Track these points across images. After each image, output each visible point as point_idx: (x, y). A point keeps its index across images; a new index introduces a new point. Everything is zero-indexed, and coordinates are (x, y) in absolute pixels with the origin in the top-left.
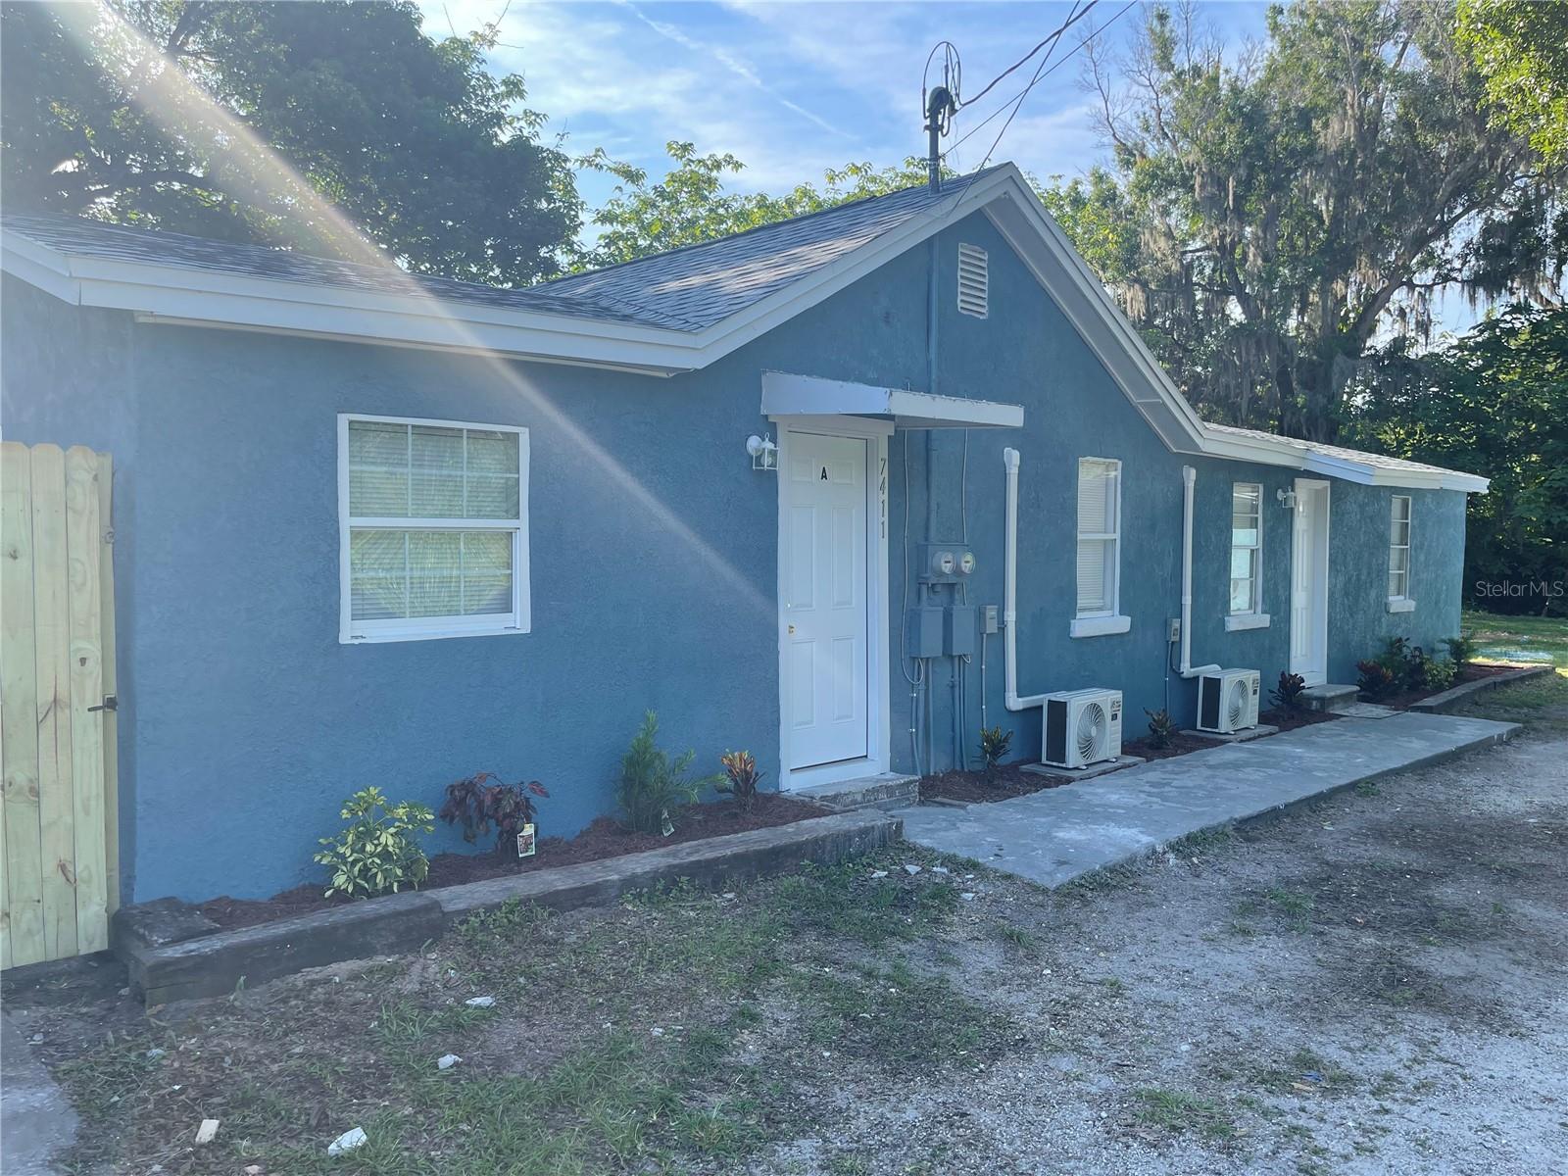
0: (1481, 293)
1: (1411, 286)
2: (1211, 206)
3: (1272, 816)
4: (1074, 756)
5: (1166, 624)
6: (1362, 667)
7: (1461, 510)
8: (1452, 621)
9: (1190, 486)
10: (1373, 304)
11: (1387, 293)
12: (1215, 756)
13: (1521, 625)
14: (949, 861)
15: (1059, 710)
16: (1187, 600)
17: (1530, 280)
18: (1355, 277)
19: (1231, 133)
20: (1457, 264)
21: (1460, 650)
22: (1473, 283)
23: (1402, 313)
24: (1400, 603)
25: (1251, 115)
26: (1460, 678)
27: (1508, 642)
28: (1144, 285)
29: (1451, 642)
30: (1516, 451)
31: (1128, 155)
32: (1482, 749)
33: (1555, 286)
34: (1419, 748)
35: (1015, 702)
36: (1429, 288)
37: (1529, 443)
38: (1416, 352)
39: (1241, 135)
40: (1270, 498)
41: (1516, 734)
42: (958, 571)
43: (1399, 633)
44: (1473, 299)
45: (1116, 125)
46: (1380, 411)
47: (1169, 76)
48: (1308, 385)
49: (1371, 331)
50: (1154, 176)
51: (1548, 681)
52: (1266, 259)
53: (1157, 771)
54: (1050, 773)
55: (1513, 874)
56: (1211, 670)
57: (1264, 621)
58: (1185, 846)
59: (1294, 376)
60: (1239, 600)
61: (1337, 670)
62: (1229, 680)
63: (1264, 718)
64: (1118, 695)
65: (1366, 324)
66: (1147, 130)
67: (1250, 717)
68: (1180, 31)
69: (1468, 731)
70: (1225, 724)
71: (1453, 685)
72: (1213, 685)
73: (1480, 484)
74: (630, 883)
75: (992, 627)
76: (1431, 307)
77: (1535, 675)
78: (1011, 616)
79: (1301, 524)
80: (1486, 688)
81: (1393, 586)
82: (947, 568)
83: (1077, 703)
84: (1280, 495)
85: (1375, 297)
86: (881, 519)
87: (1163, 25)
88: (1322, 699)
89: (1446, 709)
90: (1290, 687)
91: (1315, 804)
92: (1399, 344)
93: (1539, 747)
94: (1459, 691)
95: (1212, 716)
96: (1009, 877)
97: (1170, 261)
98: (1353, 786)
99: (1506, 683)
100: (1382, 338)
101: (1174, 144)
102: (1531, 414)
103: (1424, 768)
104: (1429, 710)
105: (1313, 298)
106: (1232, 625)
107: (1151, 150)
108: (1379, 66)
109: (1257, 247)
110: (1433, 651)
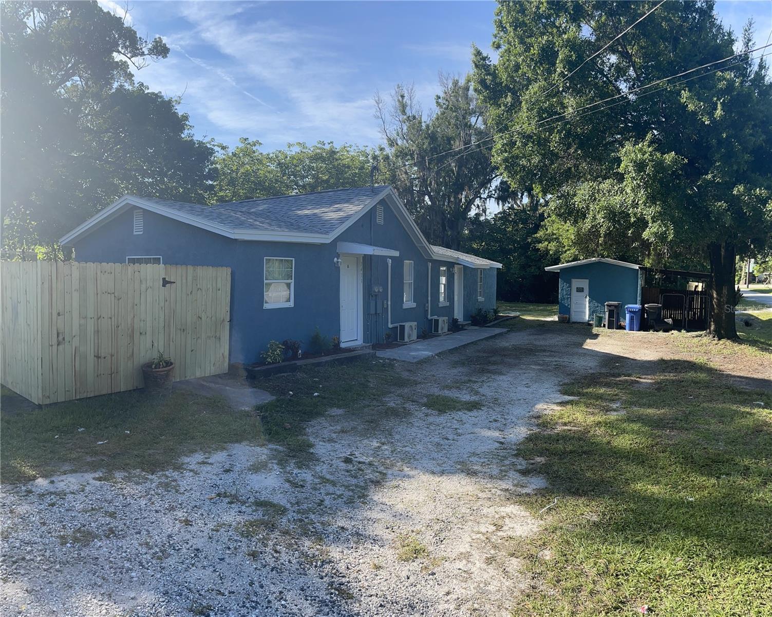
0: (500, 202)
1: (481, 198)
2: (421, 164)
3: (456, 349)
4: (406, 339)
5: (425, 305)
6: (472, 317)
7: (495, 273)
8: (494, 303)
9: (430, 267)
10: (470, 203)
11: (474, 200)
12: (439, 338)
13: (513, 305)
14: (388, 359)
15: (403, 327)
16: (429, 299)
17: (515, 200)
18: (464, 193)
19: (427, 142)
20: (493, 192)
21: (496, 312)
22: (498, 199)
23: (478, 206)
24: (480, 299)
25: (432, 137)
26: (496, 319)
27: (509, 310)
28: (398, 190)
29: (494, 309)
30: (510, 252)
31: (392, 143)
32: (501, 334)
33: (521, 201)
34: (487, 335)
35: (390, 326)
36: (486, 199)
37: (515, 250)
38: (482, 218)
39: (429, 143)
40: (448, 269)
41: (508, 331)
42: (379, 291)
43: (480, 307)
44: (498, 204)
45: (387, 131)
46: (472, 238)
47: (405, 117)
48: (451, 228)
49: (470, 210)
50: (401, 152)
51: (518, 319)
52: (437, 185)
53: (426, 342)
54: (401, 343)
55: (505, 355)
56: (435, 317)
57: (448, 304)
58: (439, 354)
59: (447, 224)
60: (442, 298)
61: (466, 317)
62: (441, 319)
63: (449, 330)
64: (416, 323)
65: (468, 209)
66: (398, 135)
67: (446, 330)
68: (409, 102)
69: (497, 331)
70: (440, 332)
71: (494, 321)
72: (437, 321)
73: (500, 266)
74: (326, 362)
75: (385, 306)
76: (486, 205)
77: (514, 317)
78: (389, 303)
79: (456, 277)
80: (502, 321)
81: (479, 295)
82: (376, 291)
83: (407, 325)
84: (451, 269)
85: (470, 200)
86: (361, 278)
87: (403, 99)
88: (462, 325)
89: (493, 326)
90: (455, 321)
91: (465, 346)
92: (478, 215)
93: (514, 334)
94: (496, 322)
95: (436, 329)
96: (403, 361)
97: (407, 182)
98: (472, 343)
99: (507, 320)
100: (472, 213)
101: (407, 141)
102: (515, 241)
103: (487, 339)
104: (489, 327)
105: (452, 199)
106: (440, 305)
107: (400, 142)
108: (471, 125)
109: (434, 180)
110: (489, 312)
